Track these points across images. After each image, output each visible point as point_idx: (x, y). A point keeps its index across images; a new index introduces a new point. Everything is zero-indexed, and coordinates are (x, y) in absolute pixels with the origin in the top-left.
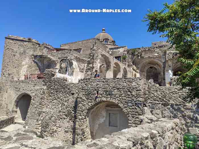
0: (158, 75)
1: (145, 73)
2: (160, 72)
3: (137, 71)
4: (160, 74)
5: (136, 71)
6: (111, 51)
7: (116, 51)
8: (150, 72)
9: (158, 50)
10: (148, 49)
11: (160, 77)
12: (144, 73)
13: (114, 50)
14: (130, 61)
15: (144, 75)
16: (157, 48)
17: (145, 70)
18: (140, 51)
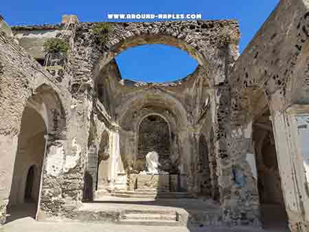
0: (170, 140)
1: (135, 134)
2: (175, 133)
3: (114, 124)
4: (175, 138)
5: (108, 125)
6: (20, 36)
7: (36, 39)
8: (149, 131)
9: (198, 35)
10: (160, 31)
11: (176, 146)
12: (131, 133)
13: (31, 36)
14: (83, 69)
15: (133, 140)
16: (192, 27)
17: (136, 125)
18: (130, 34)
